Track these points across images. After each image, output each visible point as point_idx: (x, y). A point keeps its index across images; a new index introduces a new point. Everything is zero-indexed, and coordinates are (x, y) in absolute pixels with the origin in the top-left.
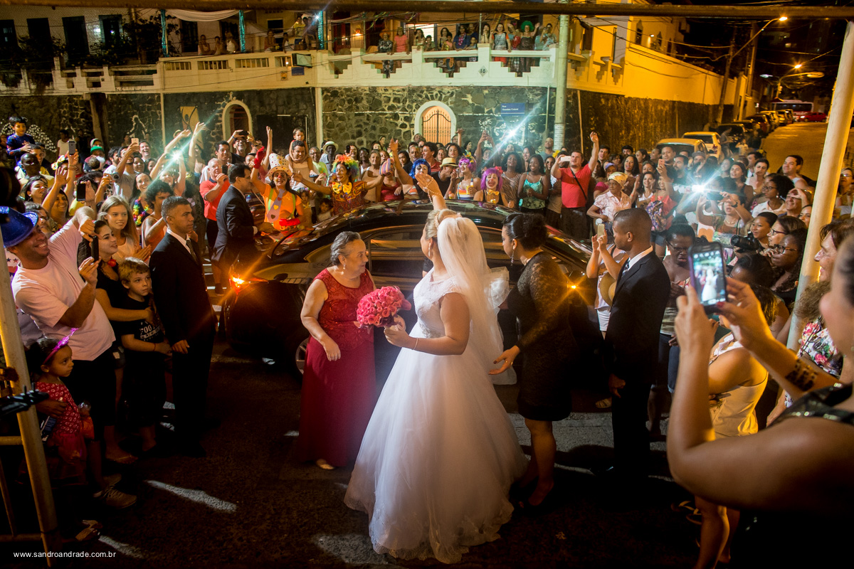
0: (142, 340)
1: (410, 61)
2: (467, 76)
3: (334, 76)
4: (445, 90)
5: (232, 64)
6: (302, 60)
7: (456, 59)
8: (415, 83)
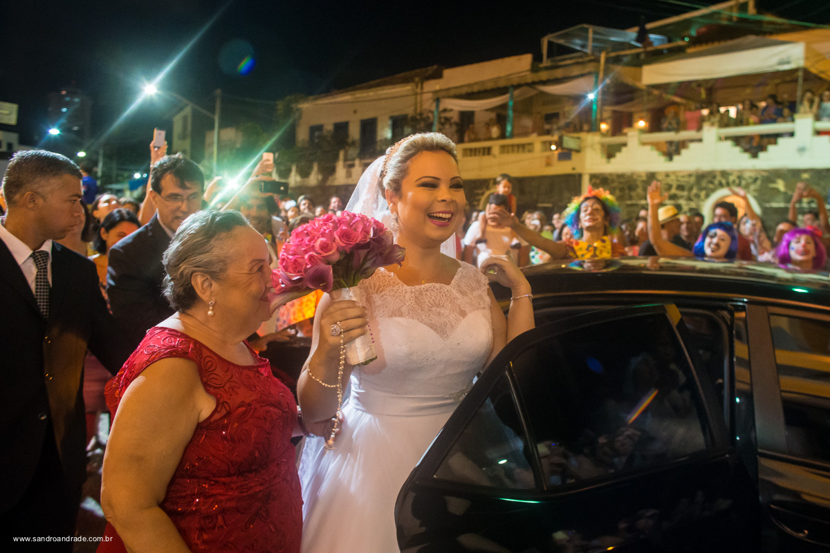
1: (700, 140)
2: (777, 157)
3: (604, 160)
4: (747, 175)
8: (706, 166)
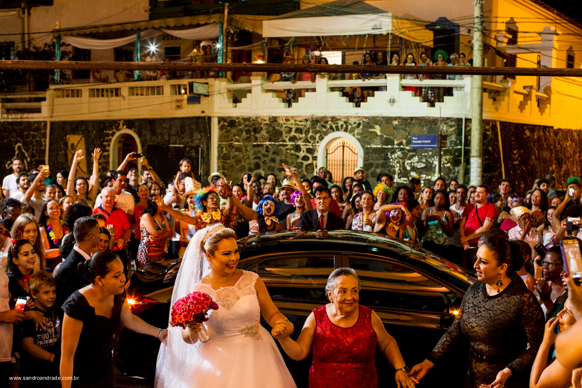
0: (39, 345)
1: (314, 90)
2: (374, 106)
3: (232, 105)
4: (352, 121)
5: (125, 92)
6: (199, 89)
7: (363, 89)
8: (319, 113)
